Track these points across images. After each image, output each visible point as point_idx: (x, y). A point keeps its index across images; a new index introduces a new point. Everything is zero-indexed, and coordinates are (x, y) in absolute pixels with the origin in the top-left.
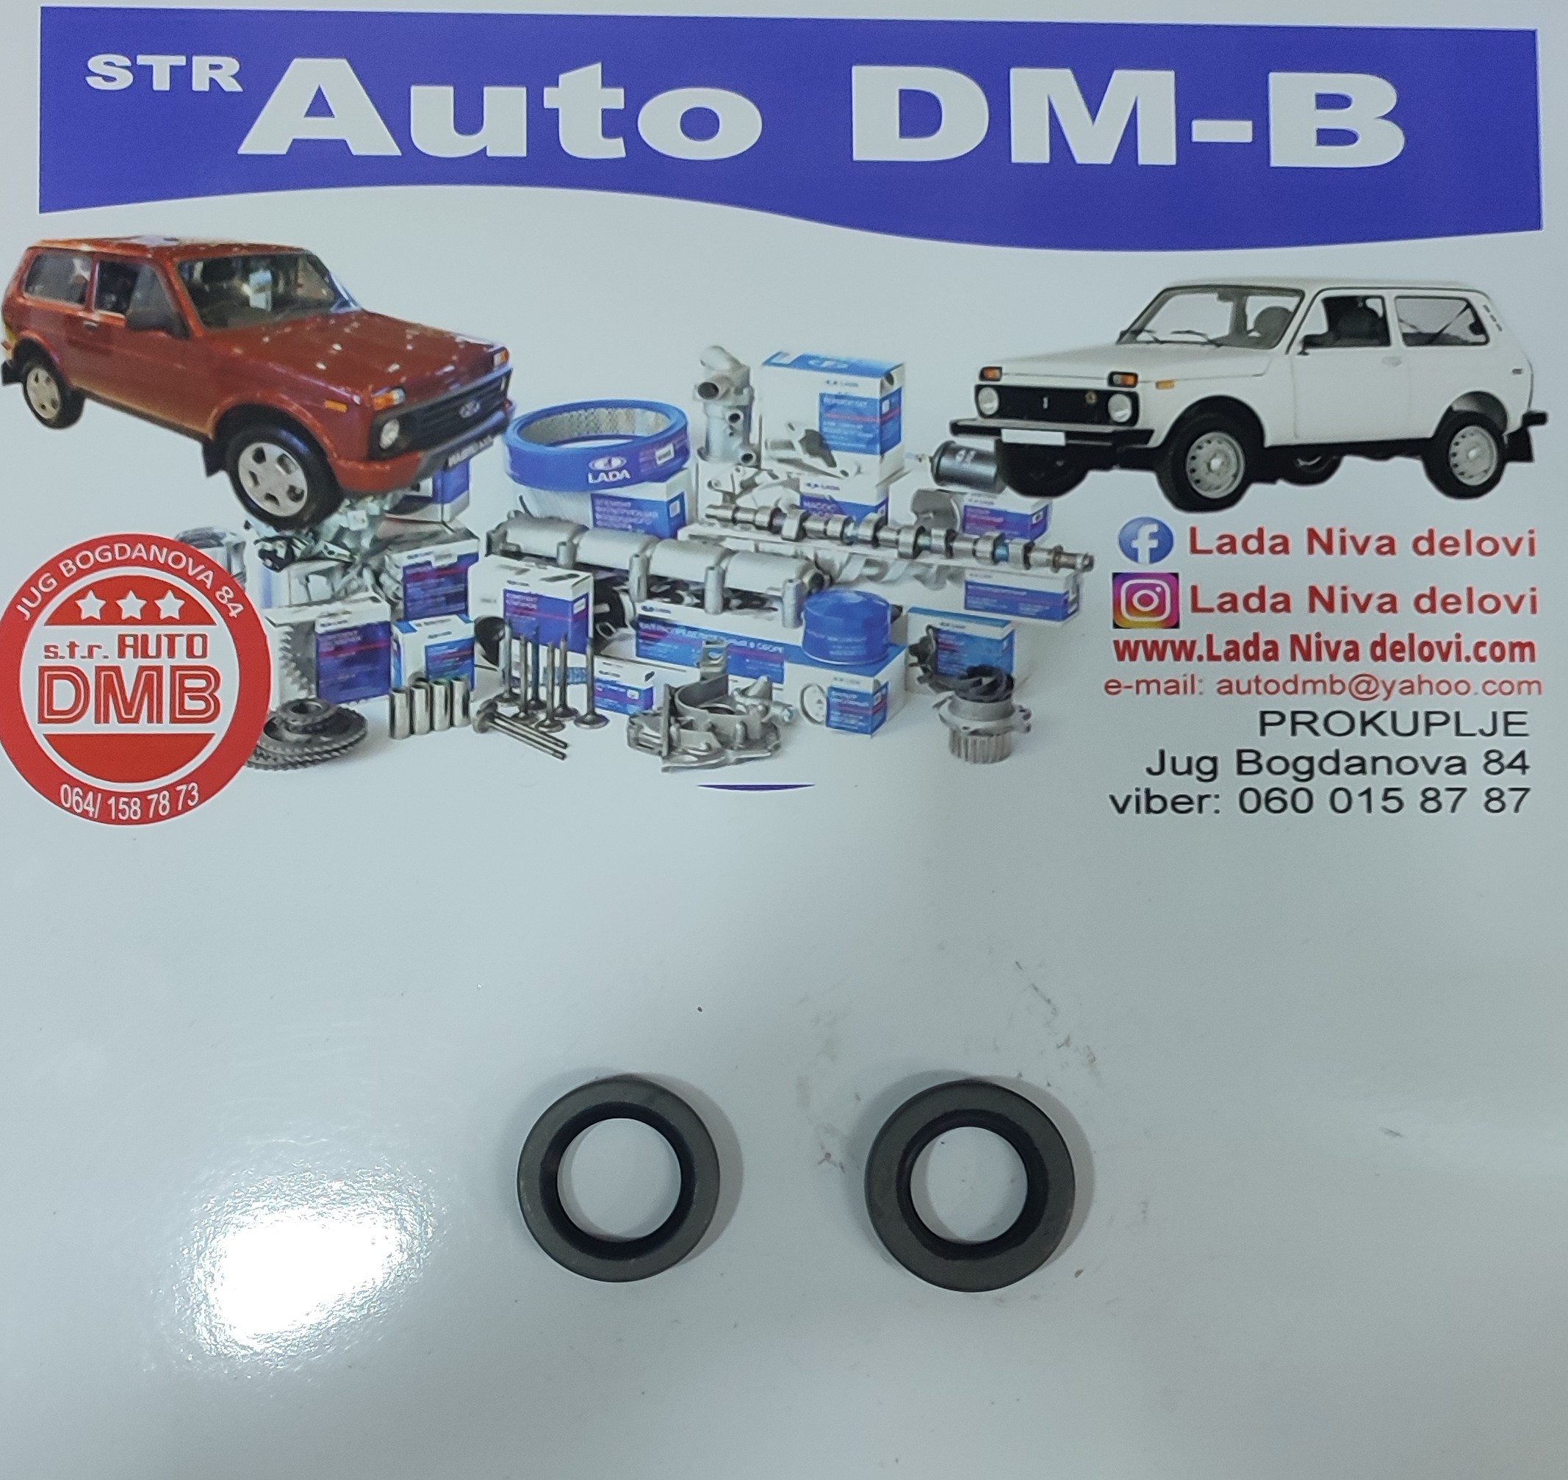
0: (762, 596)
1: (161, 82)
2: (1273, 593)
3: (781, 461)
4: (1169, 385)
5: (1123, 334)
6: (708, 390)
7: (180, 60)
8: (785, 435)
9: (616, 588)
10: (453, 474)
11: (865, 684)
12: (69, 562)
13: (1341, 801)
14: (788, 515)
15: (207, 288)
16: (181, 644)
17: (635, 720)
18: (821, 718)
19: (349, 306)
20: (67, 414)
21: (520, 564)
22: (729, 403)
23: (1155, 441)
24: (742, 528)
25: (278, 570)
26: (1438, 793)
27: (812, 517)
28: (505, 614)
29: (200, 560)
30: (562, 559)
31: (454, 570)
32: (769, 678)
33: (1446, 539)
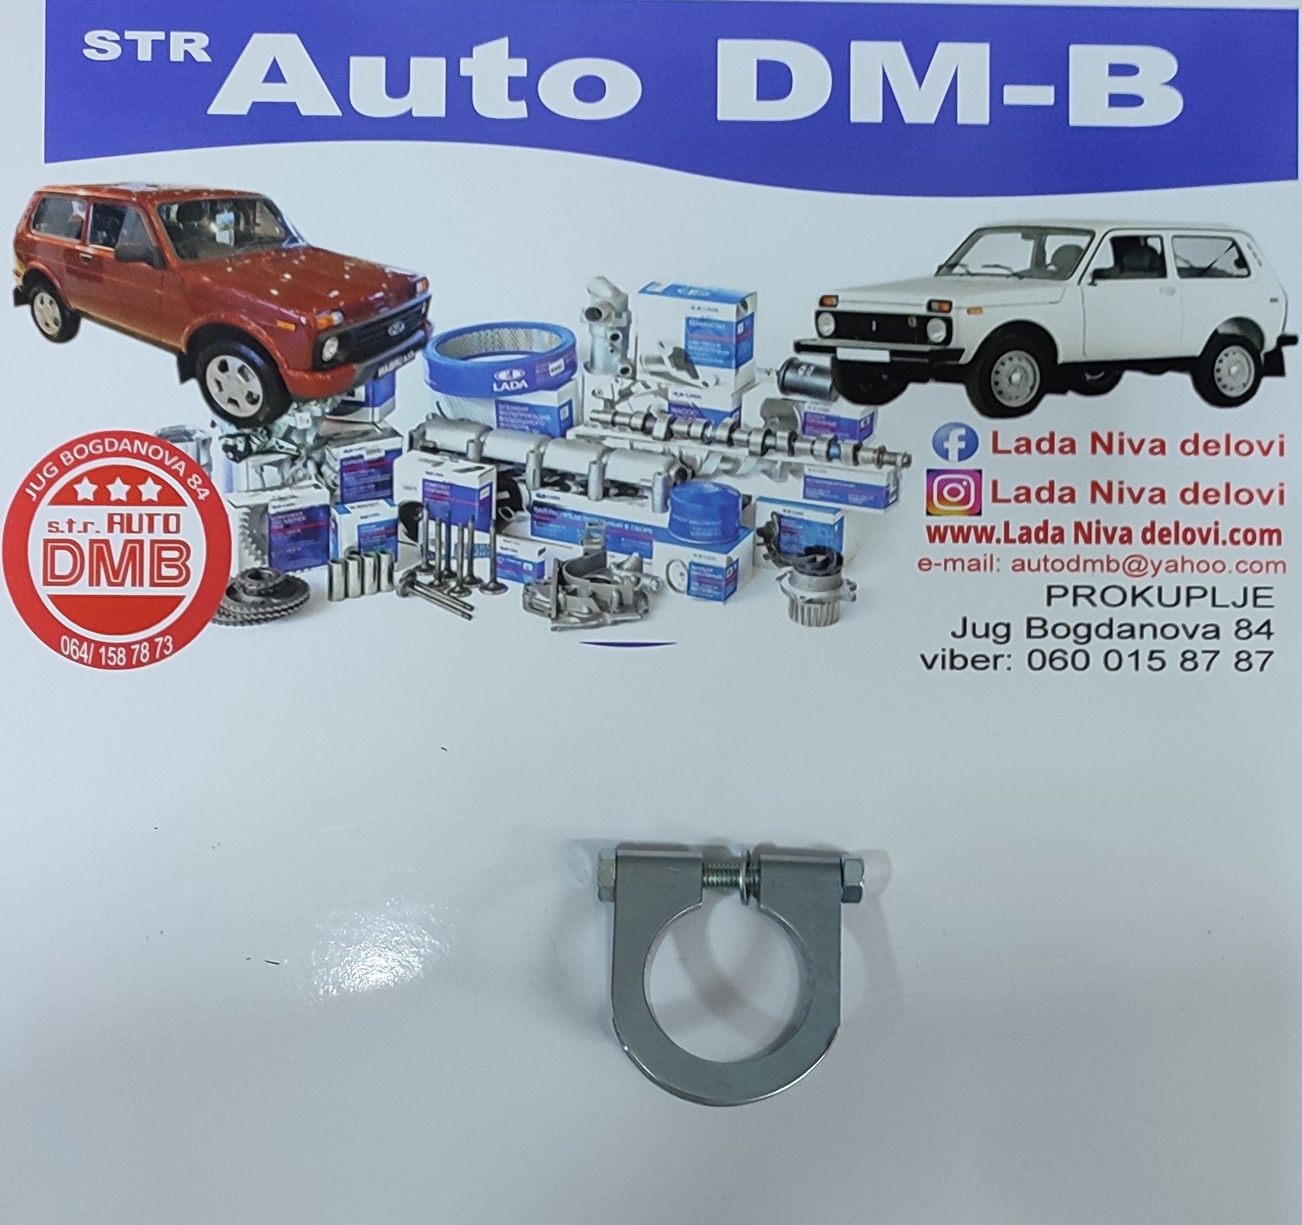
0: (635, 486)
1: (145, 54)
2: (1060, 487)
3: (653, 373)
4: (978, 311)
5: (940, 268)
6: (593, 314)
7: (160, 36)
8: (656, 352)
9: (516, 479)
10: (383, 382)
11: (720, 560)
12: (68, 453)
13: (1113, 661)
14: (658, 419)
15: (181, 226)
16: (159, 522)
17: (529, 588)
18: (683, 587)
19: (298, 242)
20: (67, 331)
21: (437, 458)
22: (611, 325)
23: (965, 359)
24: (620, 430)
25: (238, 462)
26: (1195, 655)
27: (677, 421)
28: (423, 500)
29: (175, 452)
30: (471, 455)
31: (381, 463)
32: (640, 554)
33: (1208, 442)
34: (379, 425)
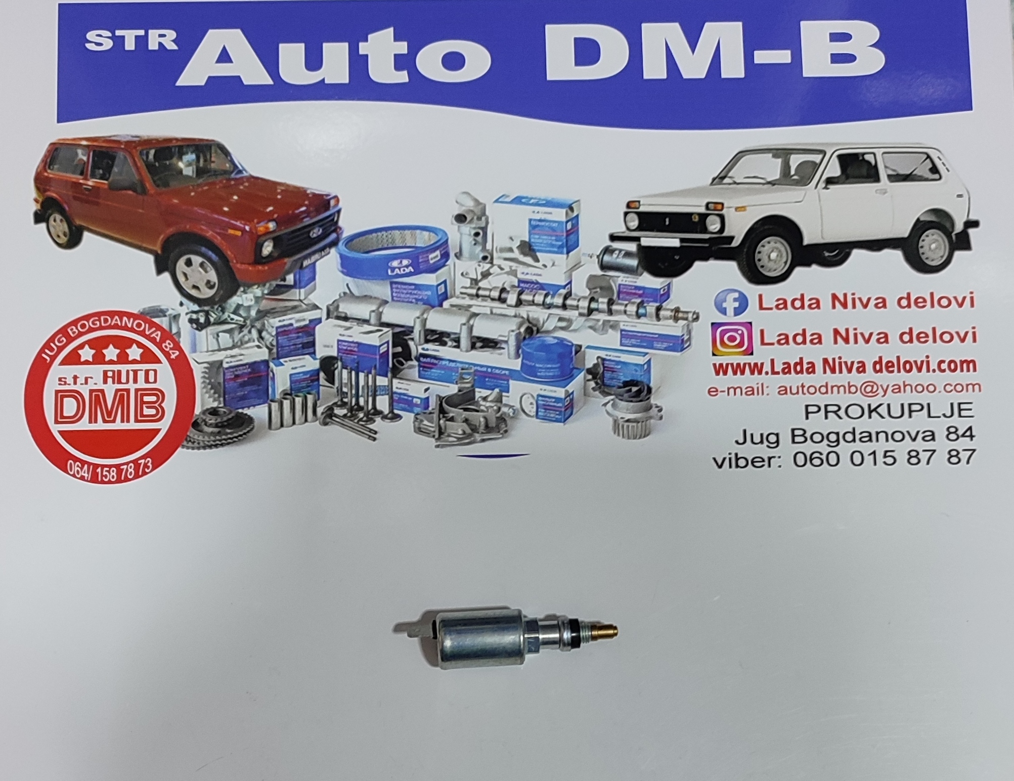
0: (495, 341)
1: (130, 45)
2: (810, 333)
3: (506, 259)
4: (743, 209)
5: (714, 179)
6: (461, 218)
7: (141, 32)
8: (508, 244)
9: (406, 337)
10: (306, 270)
11: (560, 393)
12: (74, 328)
13: (857, 458)
14: (511, 292)
15: (157, 164)
16: (141, 375)
17: (418, 417)
18: (533, 413)
19: (243, 173)
20: (73, 240)
21: (347, 324)
22: (473, 226)
23: (735, 243)
24: (483, 300)
25: (200, 331)
26: (918, 453)
27: (525, 293)
28: (338, 354)
29: (152, 325)
30: (373, 321)
31: (306, 329)
32: (500, 390)
33: (918, 298)
34: (304, 302)
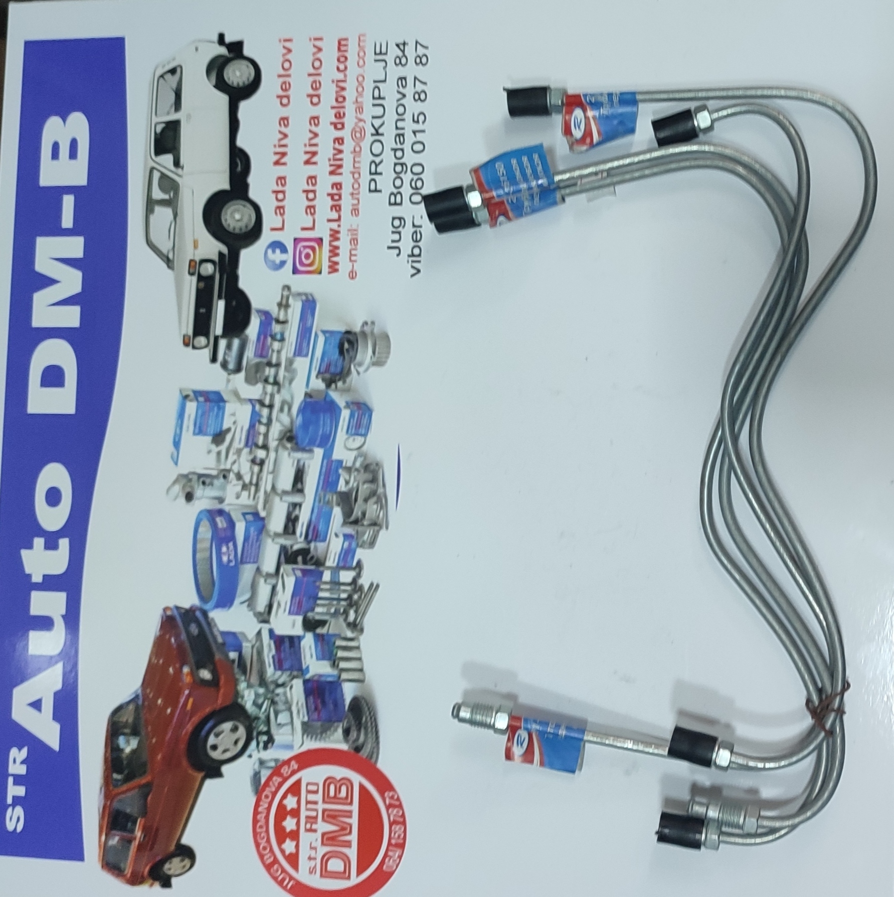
0: (296, 471)
1: (21, 791)
2: (307, 185)
3: (227, 458)
4: (196, 242)
5: (169, 267)
6: (189, 497)
7: (11, 780)
8: (213, 455)
9: (290, 552)
10: (227, 640)
11: (345, 414)
12: (265, 857)
13: (418, 147)
14: (255, 455)
15: (126, 772)
16: (311, 797)
17: (360, 544)
18: (363, 439)
19: (139, 694)
20: (188, 853)
21: (275, 605)
22: (196, 486)
23: (225, 250)
24: (261, 480)
25: (274, 741)
26: (417, 92)
27: (257, 442)
28: (301, 615)
29: (267, 784)
30: (274, 582)
31: (277, 643)
32: (340, 468)
33: (282, 89)
